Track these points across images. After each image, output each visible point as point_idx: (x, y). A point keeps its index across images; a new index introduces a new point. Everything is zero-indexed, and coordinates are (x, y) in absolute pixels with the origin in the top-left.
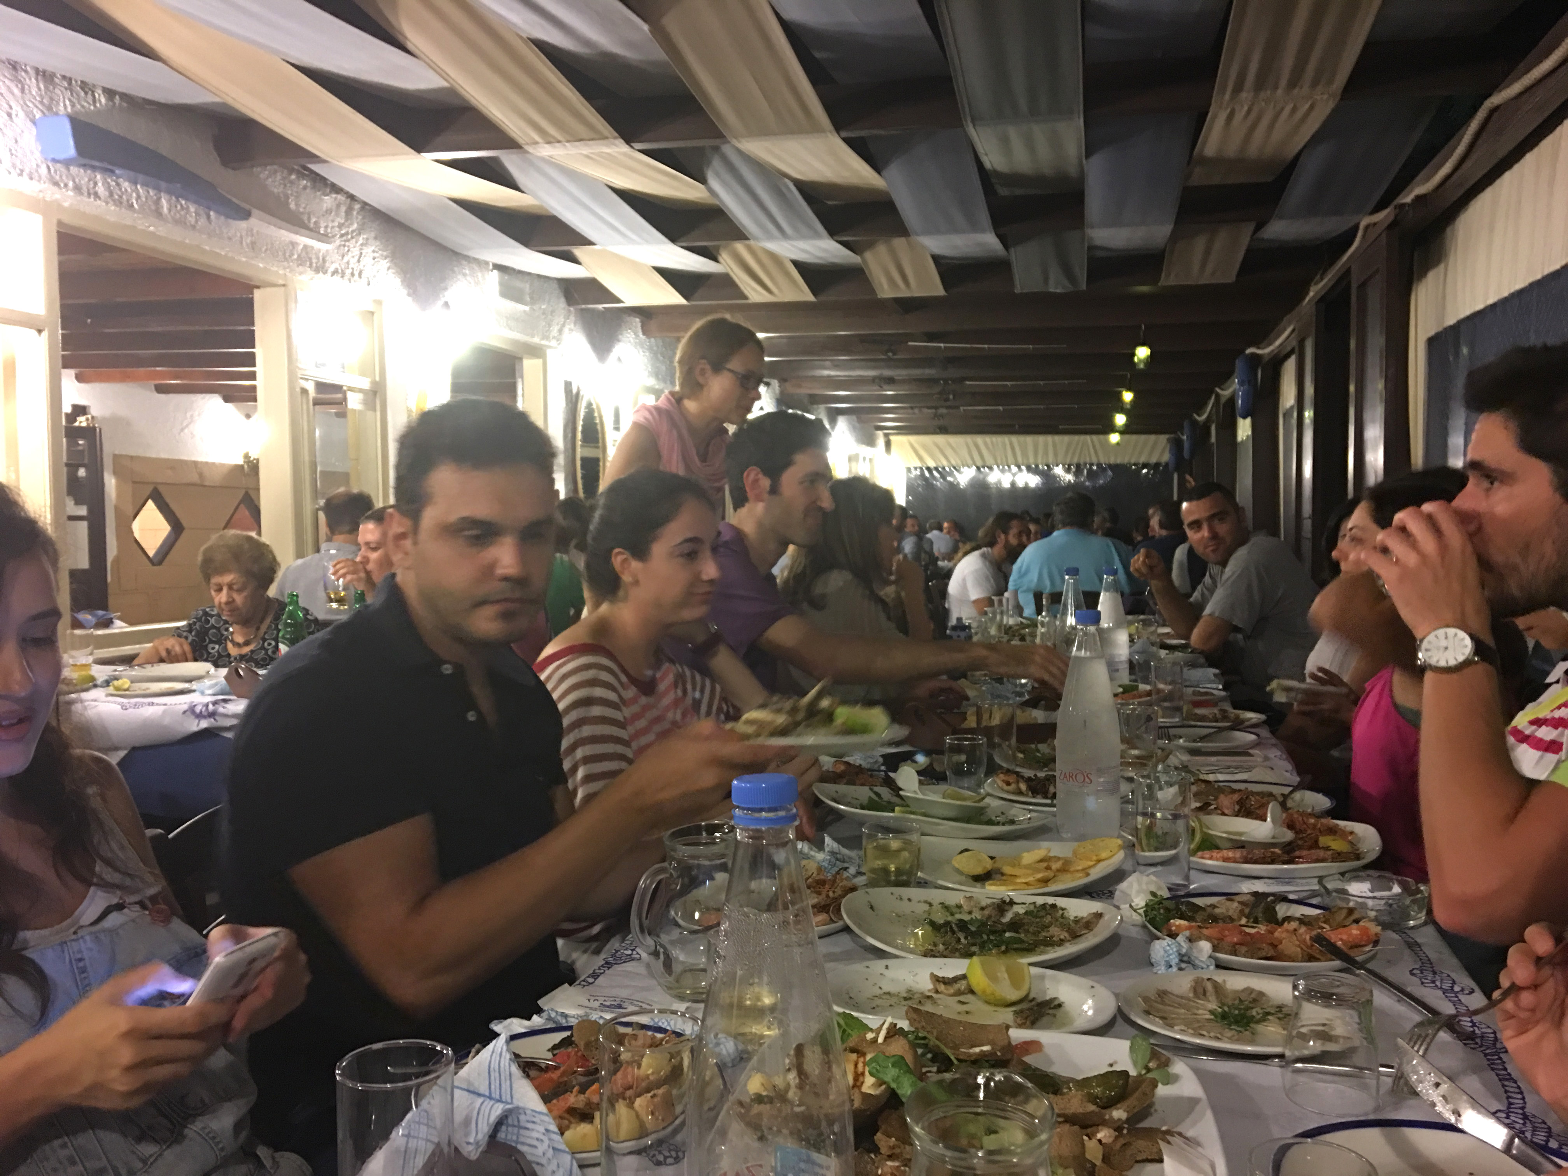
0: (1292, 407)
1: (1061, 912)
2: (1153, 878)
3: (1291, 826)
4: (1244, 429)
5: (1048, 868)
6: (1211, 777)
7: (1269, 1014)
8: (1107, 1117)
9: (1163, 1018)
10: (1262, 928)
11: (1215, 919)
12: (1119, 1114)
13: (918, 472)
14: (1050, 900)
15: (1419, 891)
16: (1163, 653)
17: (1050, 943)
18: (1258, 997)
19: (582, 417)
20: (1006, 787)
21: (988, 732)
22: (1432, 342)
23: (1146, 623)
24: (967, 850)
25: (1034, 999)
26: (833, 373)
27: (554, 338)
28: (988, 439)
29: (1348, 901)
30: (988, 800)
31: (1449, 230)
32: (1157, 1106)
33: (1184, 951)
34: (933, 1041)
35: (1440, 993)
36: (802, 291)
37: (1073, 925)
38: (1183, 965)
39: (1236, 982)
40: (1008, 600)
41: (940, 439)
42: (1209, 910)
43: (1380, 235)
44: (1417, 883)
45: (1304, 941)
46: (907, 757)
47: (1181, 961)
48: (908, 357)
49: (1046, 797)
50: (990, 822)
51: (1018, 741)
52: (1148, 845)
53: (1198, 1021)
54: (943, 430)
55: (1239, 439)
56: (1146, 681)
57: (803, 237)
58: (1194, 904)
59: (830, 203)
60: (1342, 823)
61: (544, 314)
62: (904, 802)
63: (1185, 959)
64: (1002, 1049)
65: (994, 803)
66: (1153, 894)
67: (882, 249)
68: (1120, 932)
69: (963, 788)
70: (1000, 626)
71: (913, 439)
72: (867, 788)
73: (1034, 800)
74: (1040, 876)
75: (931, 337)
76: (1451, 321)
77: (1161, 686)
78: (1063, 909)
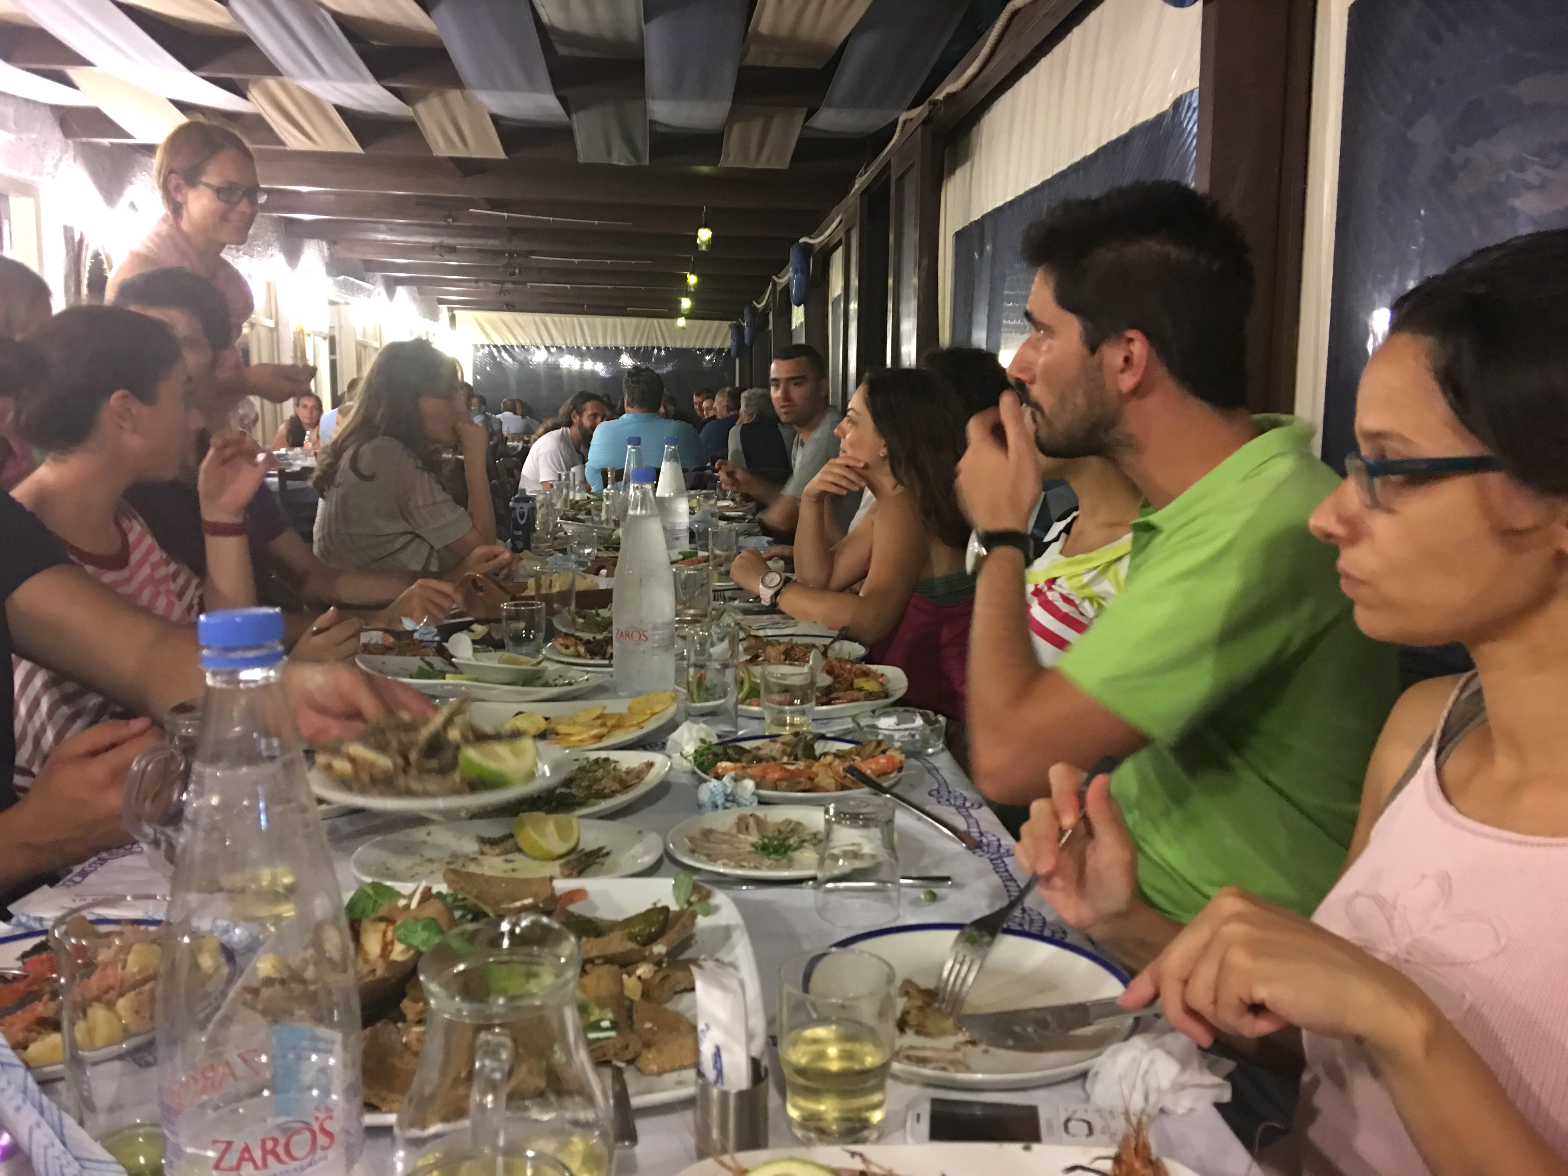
0: (839, 296)
1: (613, 765)
2: (703, 726)
3: (830, 672)
4: (798, 315)
5: (603, 725)
6: (761, 633)
7: (804, 841)
8: (647, 953)
9: (708, 855)
10: (801, 764)
11: (760, 760)
12: (659, 949)
13: (486, 350)
14: (603, 754)
15: (937, 721)
16: (722, 523)
17: (602, 795)
18: (795, 827)
19: (87, 269)
20: (564, 651)
21: (548, 599)
22: (958, 235)
23: (707, 497)
24: (520, 713)
25: (582, 850)
26: (388, 238)
27: (48, 174)
28: (557, 318)
29: (878, 734)
30: (544, 664)
31: (975, 129)
32: (697, 938)
33: (729, 791)
34: (472, 900)
35: (953, 809)
36: (348, 142)
37: (624, 776)
38: (728, 804)
39: (777, 815)
40: (574, 474)
41: (508, 316)
42: (754, 752)
43: (916, 129)
44: (936, 715)
45: (837, 773)
46: (465, 627)
47: (727, 800)
48: (471, 224)
49: (604, 658)
50: (546, 685)
51: (576, 607)
52: (699, 695)
53: (740, 855)
54: (510, 307)
55: (793, 327)
56: (705, 548)
57: (347, 79)
58: (741, 748)
59: (375, 43)
60: (874, 667)
61: (35, 145)
62: (457, 669)
63: (730, 798)
64: (545, 901)
65: (552, 667)
66: (703, 741)
67: (435, 101)
68: (671, 779)
69: (522, 654)
70: (566, 499)
71: (482, 315)
72: (417, 658)
73: (592, 662)
74: (594, 732)
75: (493, 204)
76: (976, 217)
77: (718, 552)
78: (616, 762)
